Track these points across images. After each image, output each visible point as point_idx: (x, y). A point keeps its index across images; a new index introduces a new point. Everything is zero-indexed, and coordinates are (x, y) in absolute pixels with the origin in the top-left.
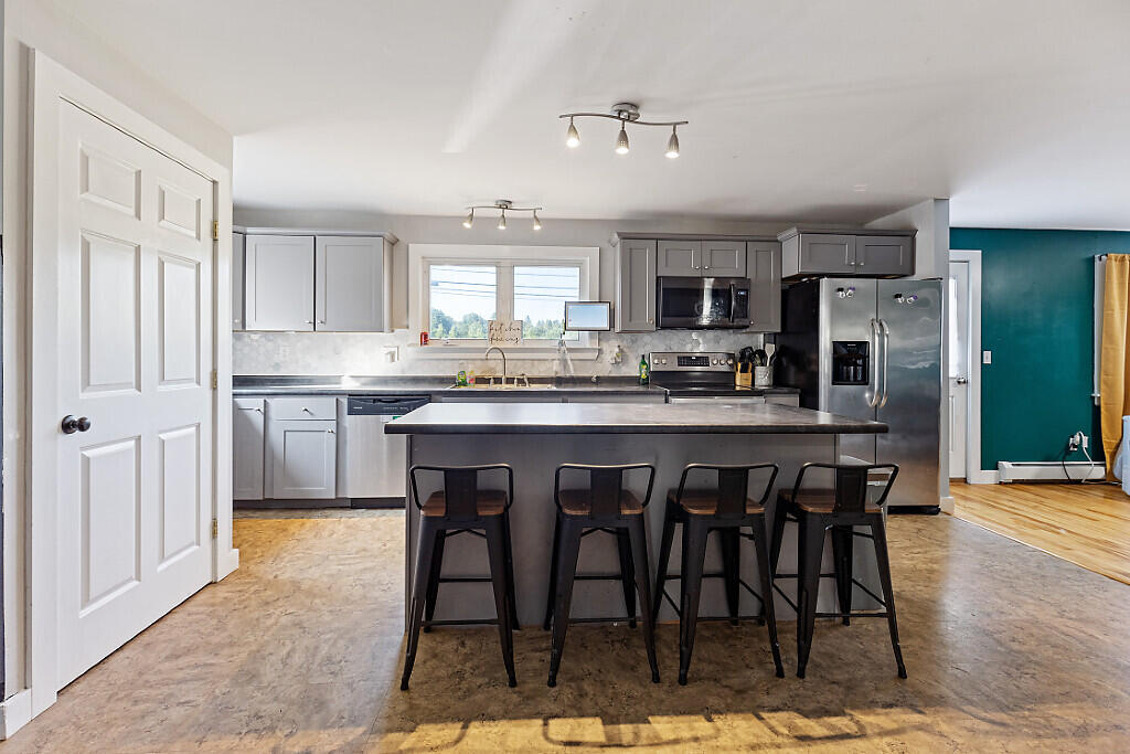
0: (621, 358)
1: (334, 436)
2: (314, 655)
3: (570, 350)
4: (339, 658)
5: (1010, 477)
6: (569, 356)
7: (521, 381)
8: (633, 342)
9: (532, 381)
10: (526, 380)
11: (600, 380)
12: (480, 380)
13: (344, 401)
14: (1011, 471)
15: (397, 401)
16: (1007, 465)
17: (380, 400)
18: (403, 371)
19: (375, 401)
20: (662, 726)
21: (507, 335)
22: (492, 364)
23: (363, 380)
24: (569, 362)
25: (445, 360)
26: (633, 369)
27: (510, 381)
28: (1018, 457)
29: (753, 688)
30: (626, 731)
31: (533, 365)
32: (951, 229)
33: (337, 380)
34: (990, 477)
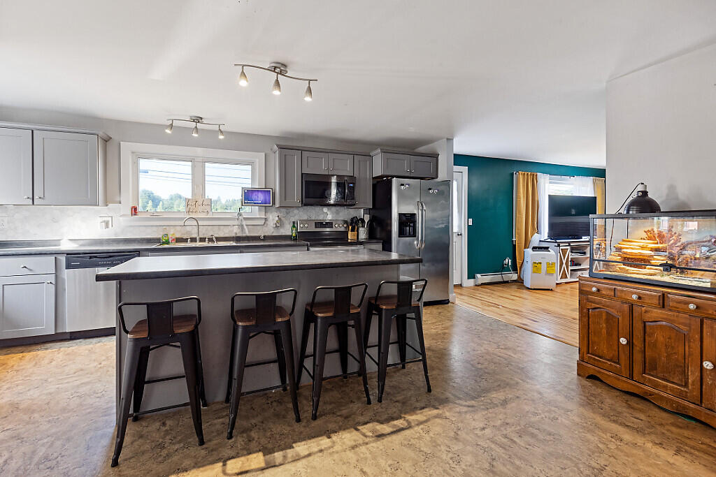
0: (279, 224)
1: (53, 287)
2: (31, 458)
3: (245, 219)
4: (55, 455)
5: (480, 282)
6: (244, 223)
7: (211, 240)
8: (287, 213)
9: (218, 239)
10: (214, 239)
11: (266, 238)
12: (179, 240)
13: (63, 259)
14: (481, 278)
15: (111, 257)
16: (479, 276)
17: (96, 257)
18: (116, 235)
19: (91, 257)
20: (301, 448)
21: (201, 208)
22: (188, 228)
23: (82, 242)
24: (245, 227)
25: (152, 226)
26: (287, 230)
27: (202, 240)
28: (484, 271)
29: (354, 414)
30: (278, 456)
31: (219, 229)
32: (454, 155)
33: (57, 242)
34: (471, 282)
